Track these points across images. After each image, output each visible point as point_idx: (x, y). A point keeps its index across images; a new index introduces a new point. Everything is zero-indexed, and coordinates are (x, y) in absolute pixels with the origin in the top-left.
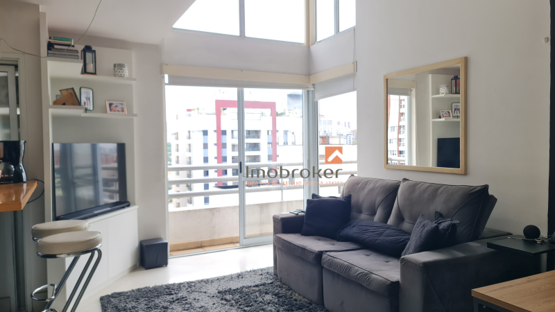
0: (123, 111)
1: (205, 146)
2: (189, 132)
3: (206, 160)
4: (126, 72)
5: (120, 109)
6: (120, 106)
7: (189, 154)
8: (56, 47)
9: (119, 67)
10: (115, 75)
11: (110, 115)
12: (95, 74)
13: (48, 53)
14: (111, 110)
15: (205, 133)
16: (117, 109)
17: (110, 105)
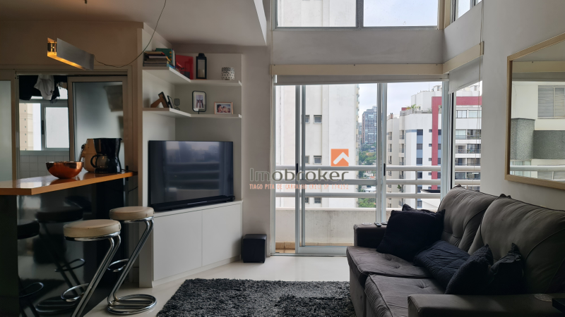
0: (229, 112)
1: (420, 147)
2: (403, 131)
3: (419, 161)
4: (232, 75)
5: (227, 110)
6: (227, 107)
7: (401, 155)
8: (150, 57)
9: (226, 70)
10: (222, 79)
11: (217, 115)
12: (205, 78)
13: (144, 63)
14: (218, 111)
15: (420, 132)
16: (224, 110)
17: (218, 106)
